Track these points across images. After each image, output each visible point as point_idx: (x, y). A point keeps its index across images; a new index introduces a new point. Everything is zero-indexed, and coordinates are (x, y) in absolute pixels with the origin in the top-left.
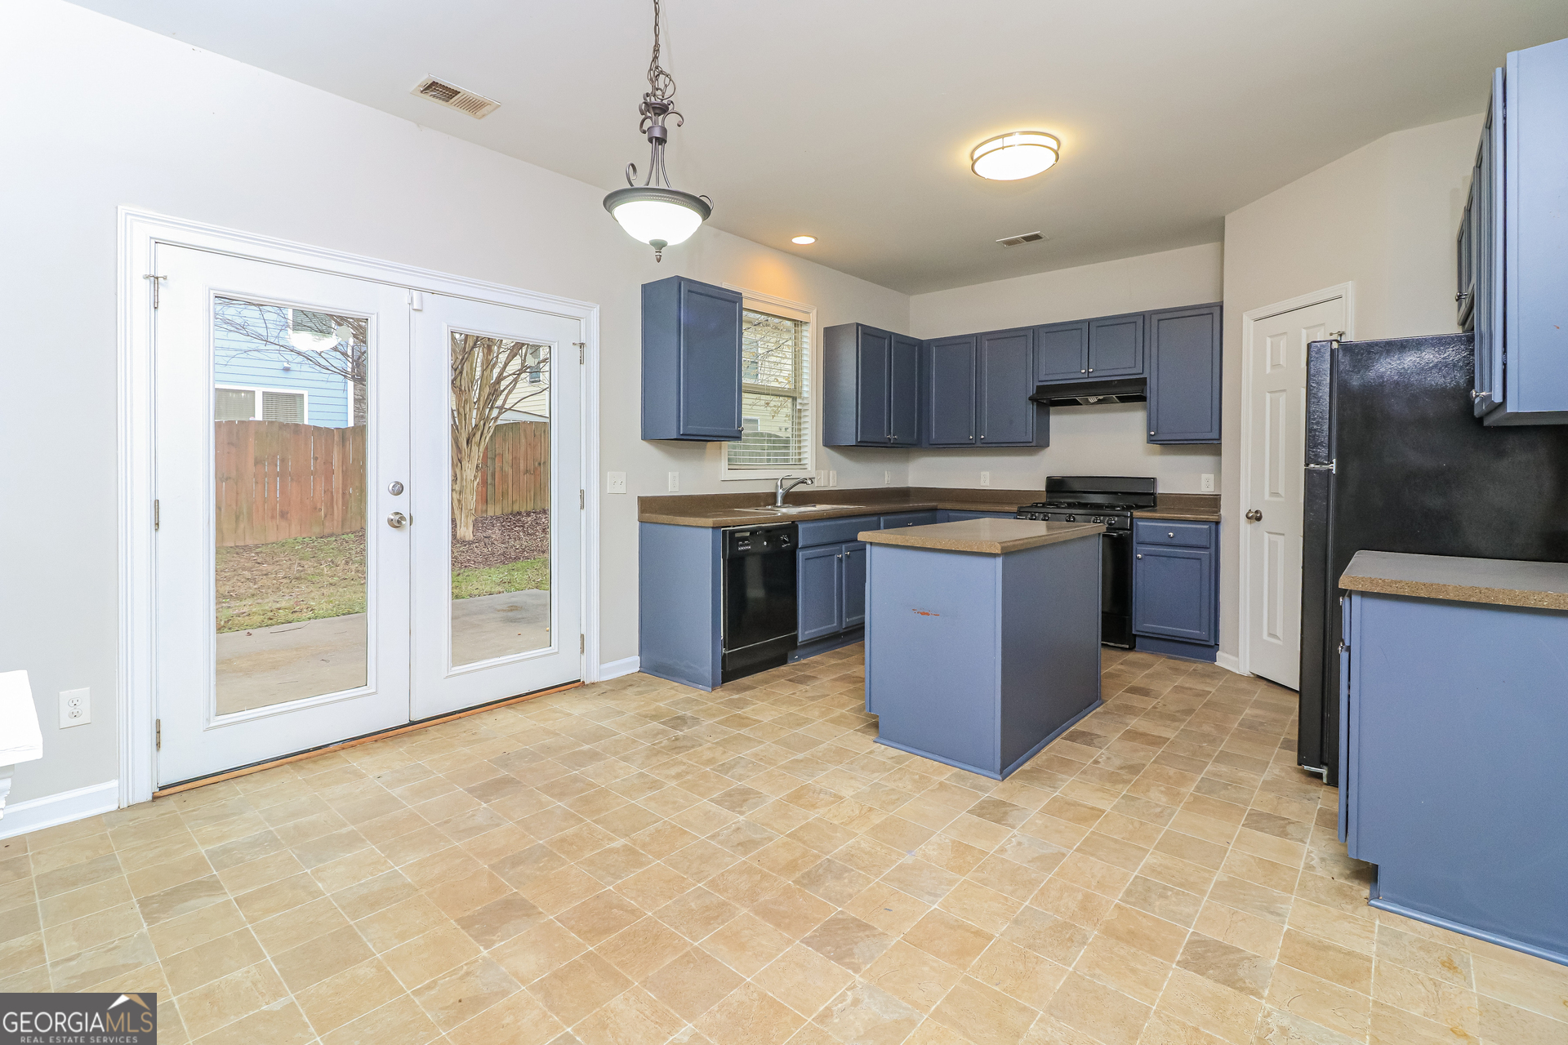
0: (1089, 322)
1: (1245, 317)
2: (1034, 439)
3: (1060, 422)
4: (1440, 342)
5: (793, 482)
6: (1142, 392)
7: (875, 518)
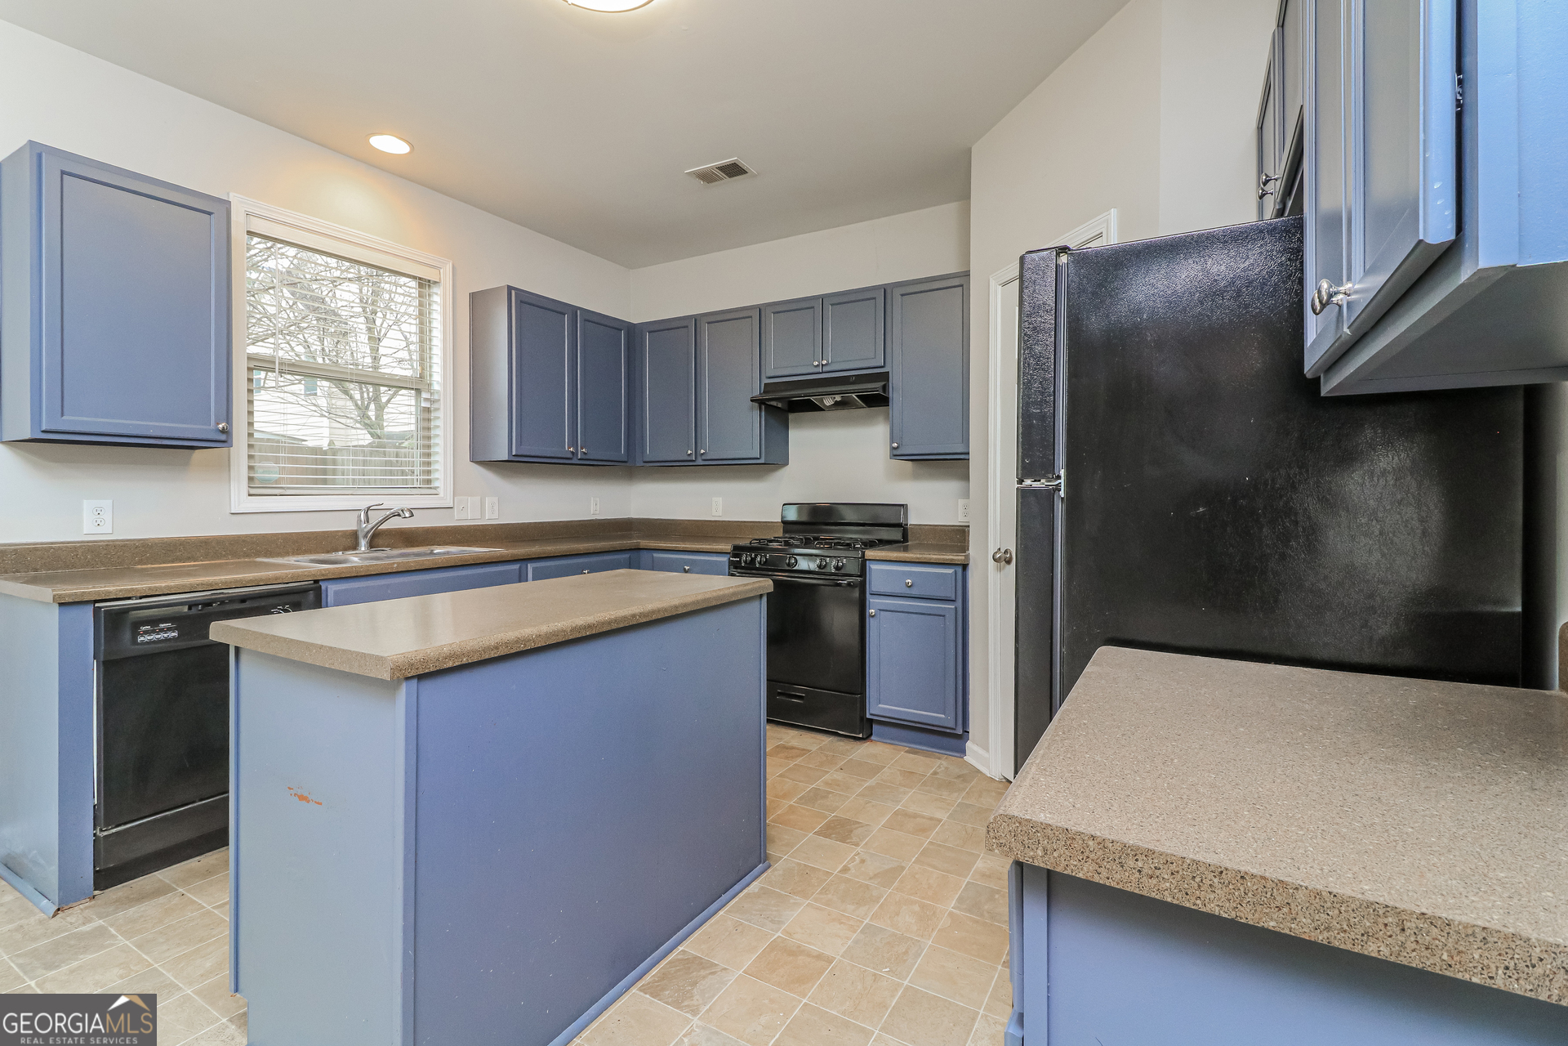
0: (823, 298)
1: (993, 283)
2: (763, 455)
3: (804, 438)
4: (1235, 238)
5: (381, 515)
6: (884, 392)
7: (516, 567)
